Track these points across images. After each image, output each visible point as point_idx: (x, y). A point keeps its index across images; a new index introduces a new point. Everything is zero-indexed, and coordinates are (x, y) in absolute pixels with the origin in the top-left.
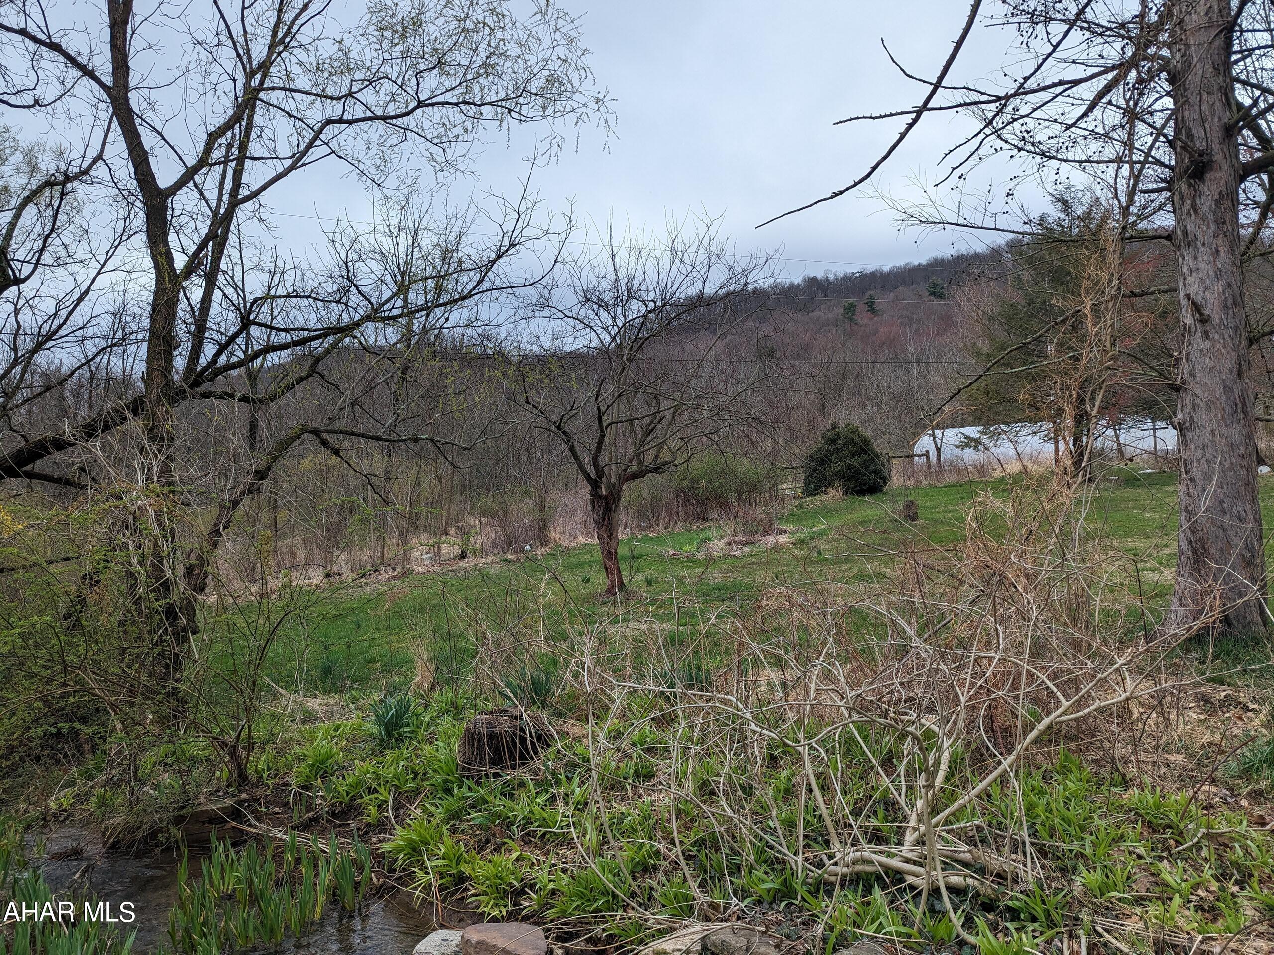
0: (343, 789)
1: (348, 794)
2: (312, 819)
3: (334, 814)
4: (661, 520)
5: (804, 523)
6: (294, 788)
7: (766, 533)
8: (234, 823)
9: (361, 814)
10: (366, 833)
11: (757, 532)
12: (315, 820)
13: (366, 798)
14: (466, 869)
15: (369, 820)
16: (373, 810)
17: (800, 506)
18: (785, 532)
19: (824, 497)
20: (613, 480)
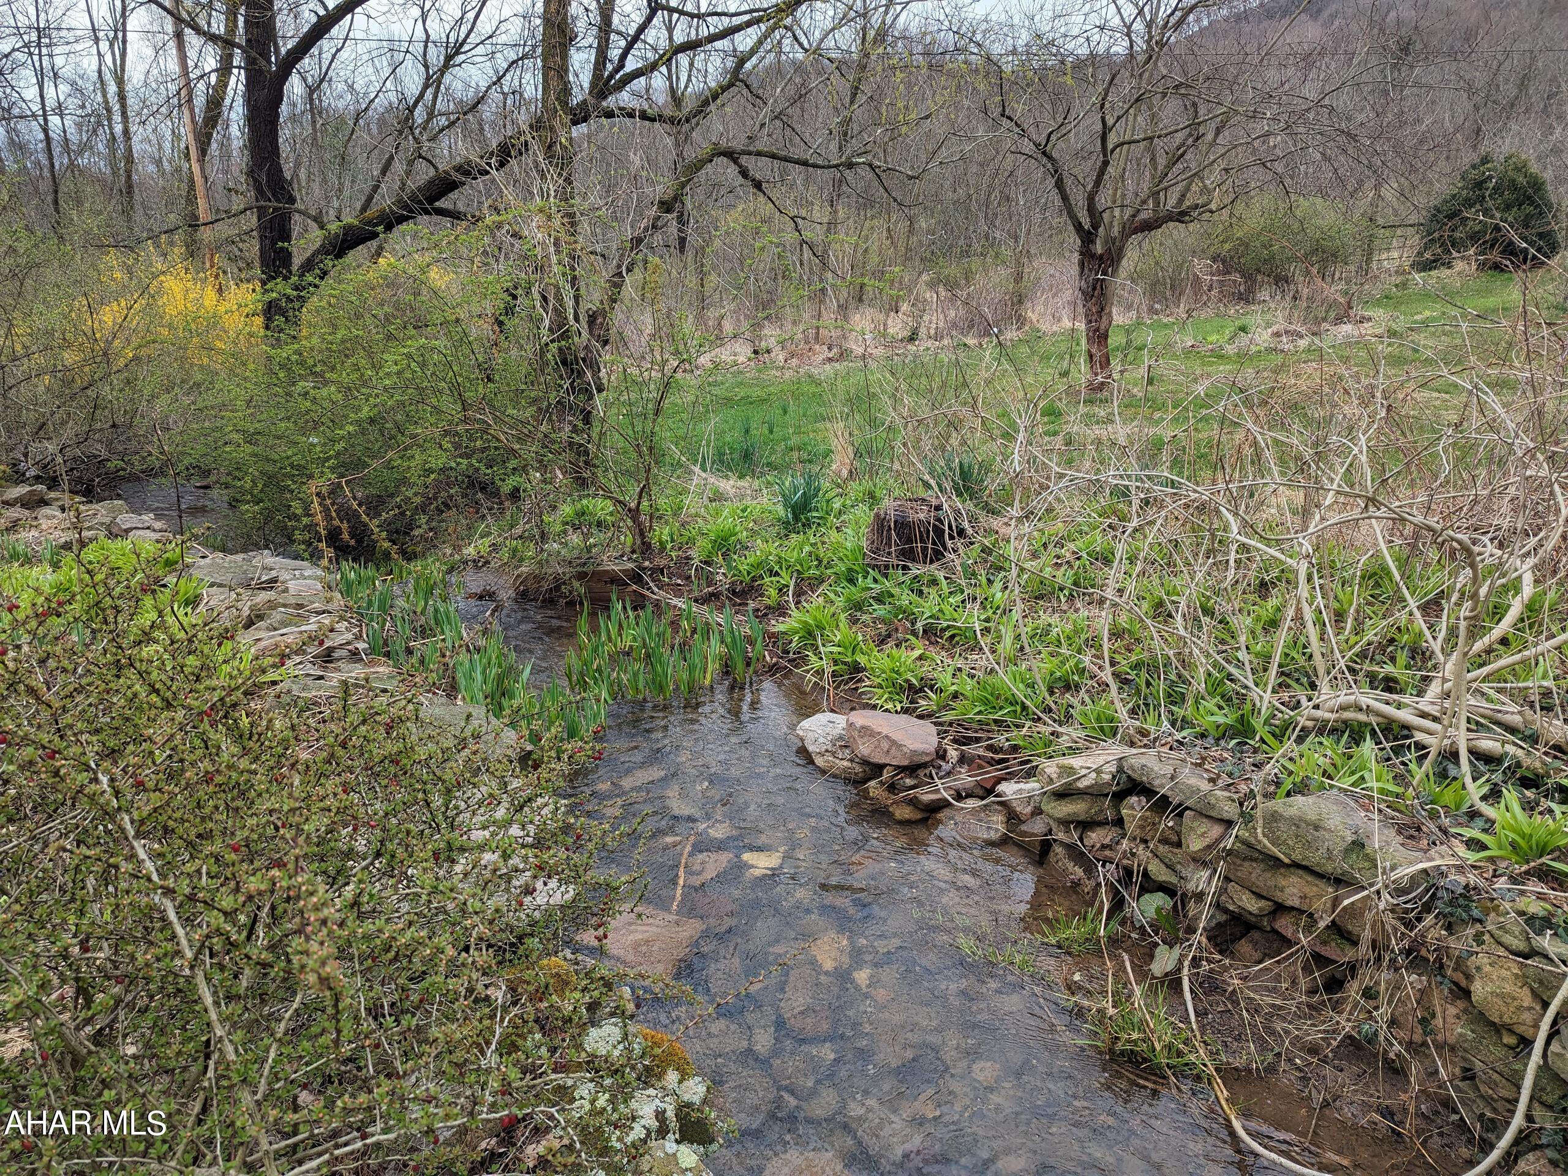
0: (743, 568)
1: (749, 573)
2: (712, 594)
3: (734, 593)
4: (1183, 299)
5: (1403, 308)
6: (696, 562)
7: (1339, 320)
8: (634, 587)
9: (762, 595)
10: (766, 615)
11: (1324, 319)
12: (715, 596)
13: (767, 580)
14: (862, 660)
15: (769, 602)
16: (773, 592)
17: (1404, 285)
18: (1370, 319)
19: (1444, 273)
20: (1116, 231)
